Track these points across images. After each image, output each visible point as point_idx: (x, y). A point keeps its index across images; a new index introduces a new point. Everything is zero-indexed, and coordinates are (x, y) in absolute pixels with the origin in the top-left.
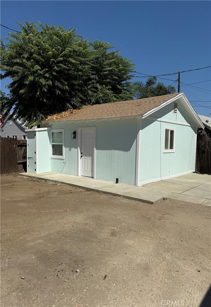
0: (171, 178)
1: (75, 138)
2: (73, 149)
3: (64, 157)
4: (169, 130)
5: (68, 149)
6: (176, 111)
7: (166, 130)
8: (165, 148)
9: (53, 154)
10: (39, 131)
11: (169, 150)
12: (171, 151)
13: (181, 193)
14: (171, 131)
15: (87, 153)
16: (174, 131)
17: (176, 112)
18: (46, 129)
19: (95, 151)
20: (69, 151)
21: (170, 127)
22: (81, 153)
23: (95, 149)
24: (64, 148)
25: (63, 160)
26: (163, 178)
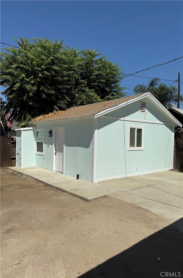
0: (137, 176)
1: (51, 136)
2: (50, 146)
3: (43, 153)
4: (135, 129)
5: (47, 145)
6: (145, 110)
7: (130, 128)
8: (130, 146)
9: (38, 151)
10: (24, 130)
11: (136, 148)
12: (139, 148)
13: (127, 192)
14: (137, 129)
15: (59, 150)
16: (142, 129)
17: (145, 112)
18: (31, 128)
19: (65, 147)
20: (48, 148)
21: (137, 126)
22: (56, 150)
23: (64, 145)
24: (44, 145)
25: (43, 156)
26: (129, 175)
